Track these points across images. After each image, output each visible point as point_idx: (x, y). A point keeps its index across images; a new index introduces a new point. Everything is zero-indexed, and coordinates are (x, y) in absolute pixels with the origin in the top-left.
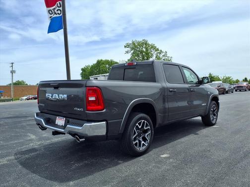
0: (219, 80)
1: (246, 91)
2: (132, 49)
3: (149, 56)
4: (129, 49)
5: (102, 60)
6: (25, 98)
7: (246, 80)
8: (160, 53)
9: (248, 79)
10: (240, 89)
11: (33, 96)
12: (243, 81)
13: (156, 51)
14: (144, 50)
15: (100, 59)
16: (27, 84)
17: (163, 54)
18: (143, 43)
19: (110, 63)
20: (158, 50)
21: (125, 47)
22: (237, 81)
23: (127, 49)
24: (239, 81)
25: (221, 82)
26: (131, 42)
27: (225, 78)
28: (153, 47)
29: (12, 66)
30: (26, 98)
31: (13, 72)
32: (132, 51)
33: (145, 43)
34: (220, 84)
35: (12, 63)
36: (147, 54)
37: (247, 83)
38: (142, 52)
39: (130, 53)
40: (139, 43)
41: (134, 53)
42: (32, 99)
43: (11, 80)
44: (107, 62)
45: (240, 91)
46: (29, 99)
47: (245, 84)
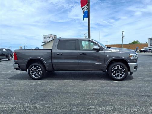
29: (123, 33)
35: (123, 32)
43: (122, 42)
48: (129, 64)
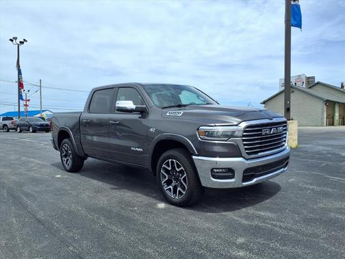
48: (194, 157)
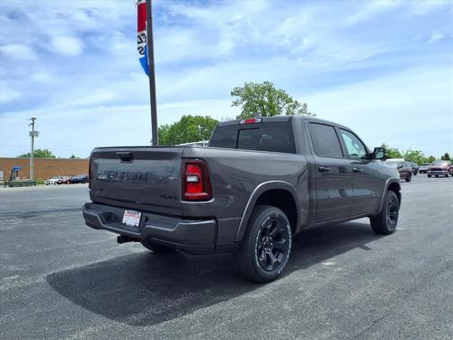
0: (399, 156)
1: (447, 176)
2: (245, 98)
3: (274, 111)
4: (239, 98)
5: (190, 117)
6: (54, 180)
7: (446, 157)
8: (294, 107)
9: (451, 157)
10: (435, 173)
11: (68, 178)
12: (443, 159)
13: (287, 102)
14: (266, 99)
15: (187, 115)
16: (54, 157)
17: (300, 108)
18: (264, 89)
19: (206, 122)
20: (290, 100)
21: (232, 94)
22: (432, 160)
23: (235, 98)
24: (434, 159)
25: (402, 160)
26: (243, 86)
27: (409, 153)
28: (283, 96)
29: (33, 124)
30: (57, 180)
31: (33, 134)
32: (244, 103)
33: (268, 88)
34: (402, 163)
35: (33, 119)
36: (271, 107)
37: (449, 163)
38: (261, 104)
39: (241, 106)
40: (256, 88)
41: (247, 105)
42: (66, 183)
44: (199, 120)
45: (437, 176)
46: (62, 183)
47: (445, 164)
